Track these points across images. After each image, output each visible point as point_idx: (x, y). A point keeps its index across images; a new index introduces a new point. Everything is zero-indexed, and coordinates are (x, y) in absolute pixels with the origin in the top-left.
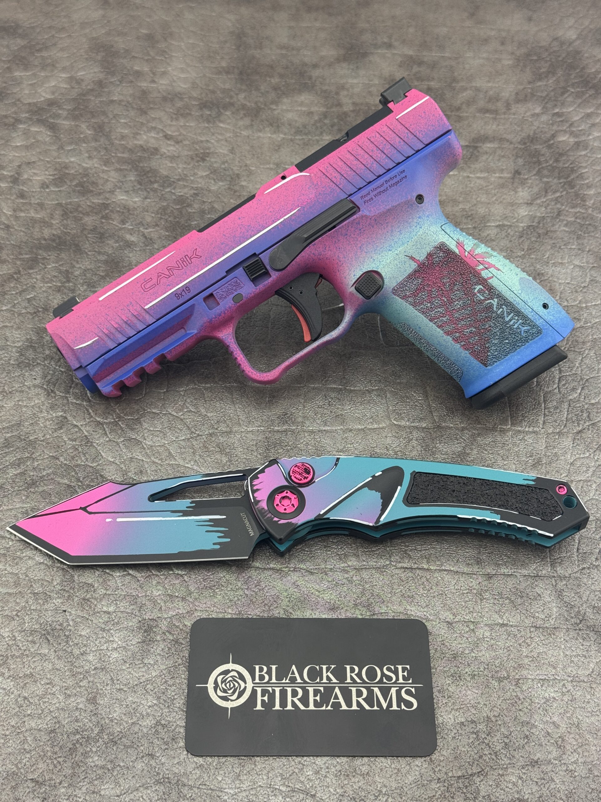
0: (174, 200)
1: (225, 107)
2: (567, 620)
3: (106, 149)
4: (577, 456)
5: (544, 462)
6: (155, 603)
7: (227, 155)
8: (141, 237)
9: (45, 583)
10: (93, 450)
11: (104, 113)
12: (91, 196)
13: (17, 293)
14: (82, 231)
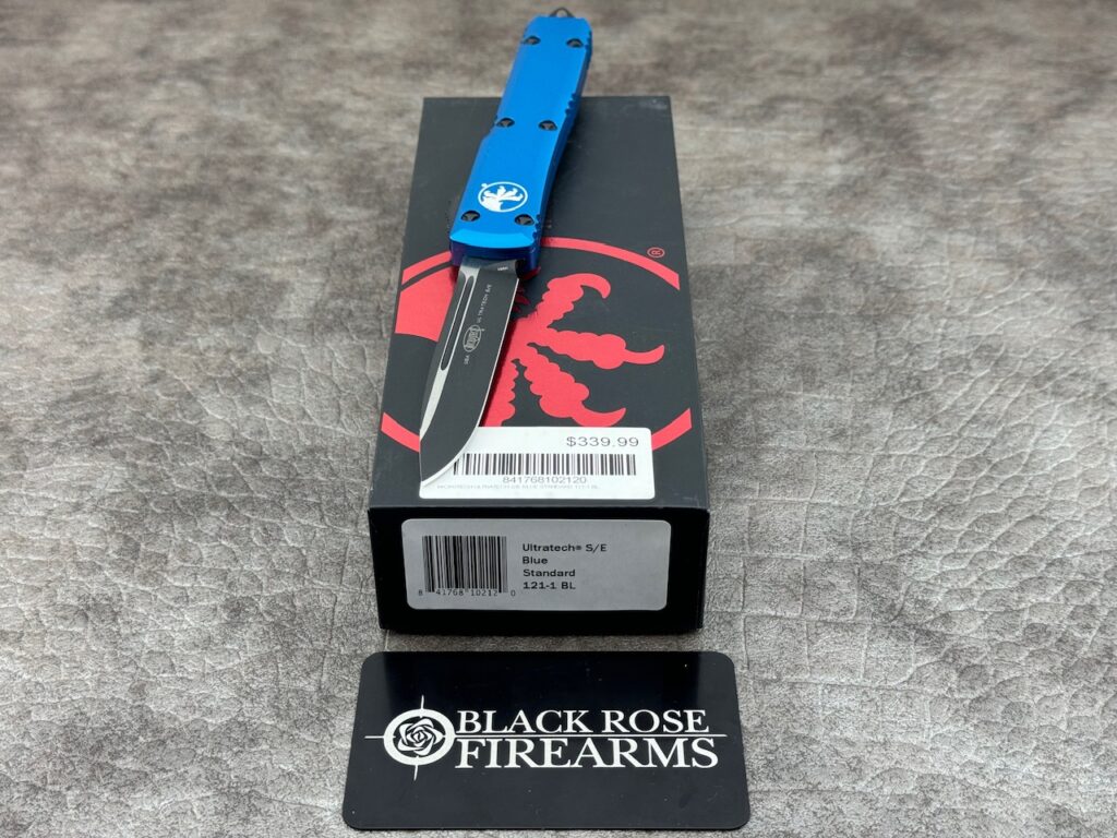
0: (356, 153)
1: (438, 66)
5: (849, 433)
6: (253, 577)
8: (304, 190)
9: (96, 551)
10: (197, 407)
11: (276, 71)
12: (244, 148)
14: (224, 183)
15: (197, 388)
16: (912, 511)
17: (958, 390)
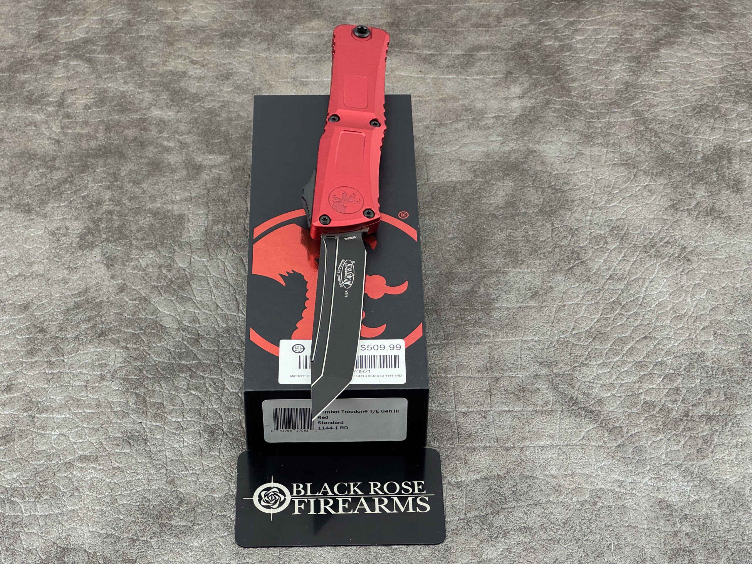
0: (204, 111)
1: (244, 35)
2: (562, 404)
3: (139, 75)
4: (569, 286)
5: (541, 293)
7: (249, 73)
8: (177, 143)
9: (122, 404)
10: (152, 307)
11: (135, 47)
12: (129, 113)
13: (72, 193)
14: (124, 141)
15: (148, 293)
16: (579, 339)
17: (600, 258)
